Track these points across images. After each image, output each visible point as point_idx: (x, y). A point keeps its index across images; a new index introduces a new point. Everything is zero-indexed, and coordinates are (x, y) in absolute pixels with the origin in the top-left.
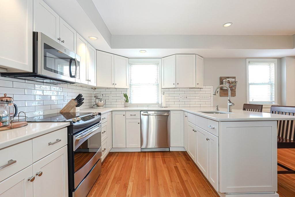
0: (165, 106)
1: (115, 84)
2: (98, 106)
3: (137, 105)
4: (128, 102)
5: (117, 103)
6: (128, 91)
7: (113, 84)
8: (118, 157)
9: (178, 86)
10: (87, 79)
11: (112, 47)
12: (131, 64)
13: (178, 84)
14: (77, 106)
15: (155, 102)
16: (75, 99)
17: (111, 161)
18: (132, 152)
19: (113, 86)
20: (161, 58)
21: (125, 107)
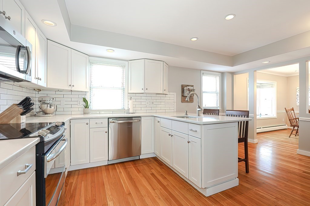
0: (132, 112)
1: (72, 85)
2: (46, 113)
3: (100, 111)
4: (88, 108)
5: (72, 109)
6: (88, 94)
7: (70, 85)
8: (80, 176)
9: (146, 91)
10: (37, 77)
11: (72, 39)
12: (91, 63)
13: (147, 89)
14: (22, 114)
15: (120, 107)
16: (18, 104)
17: (73, 182)
18: (97, 167)
19: (70, 88)
20: (127, 61)
21: (84, 113)
